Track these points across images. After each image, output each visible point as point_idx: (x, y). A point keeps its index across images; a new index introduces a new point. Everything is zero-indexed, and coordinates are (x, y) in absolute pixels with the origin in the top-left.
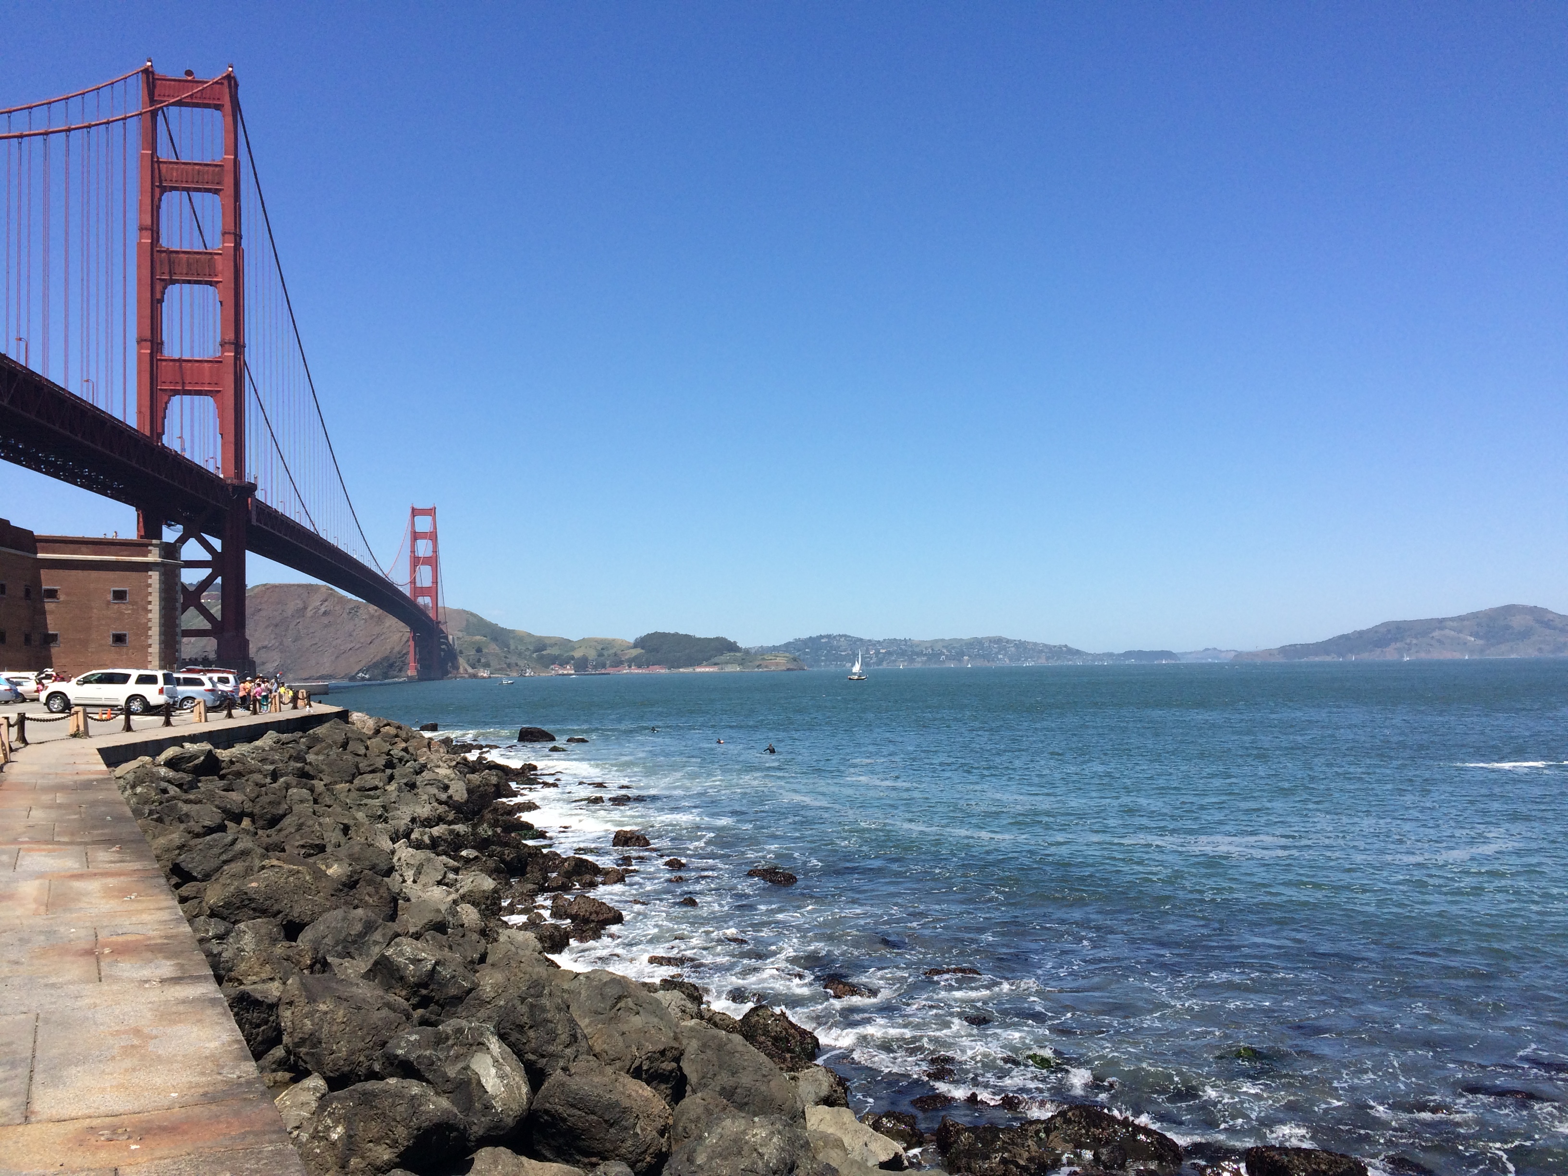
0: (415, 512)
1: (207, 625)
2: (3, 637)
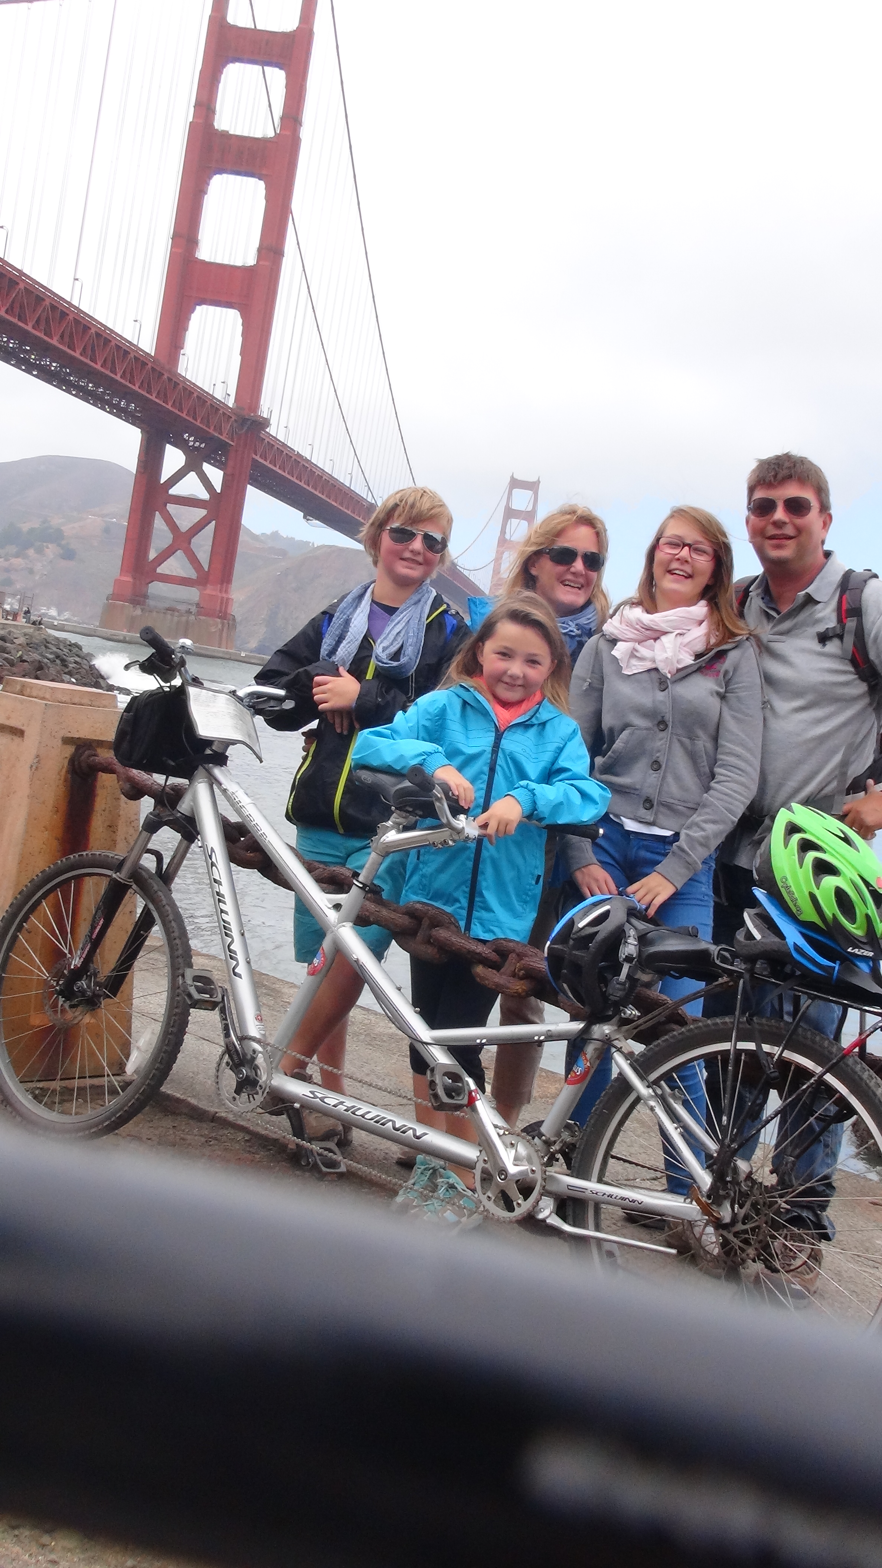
0: (515, 483)
1: (192, 574)
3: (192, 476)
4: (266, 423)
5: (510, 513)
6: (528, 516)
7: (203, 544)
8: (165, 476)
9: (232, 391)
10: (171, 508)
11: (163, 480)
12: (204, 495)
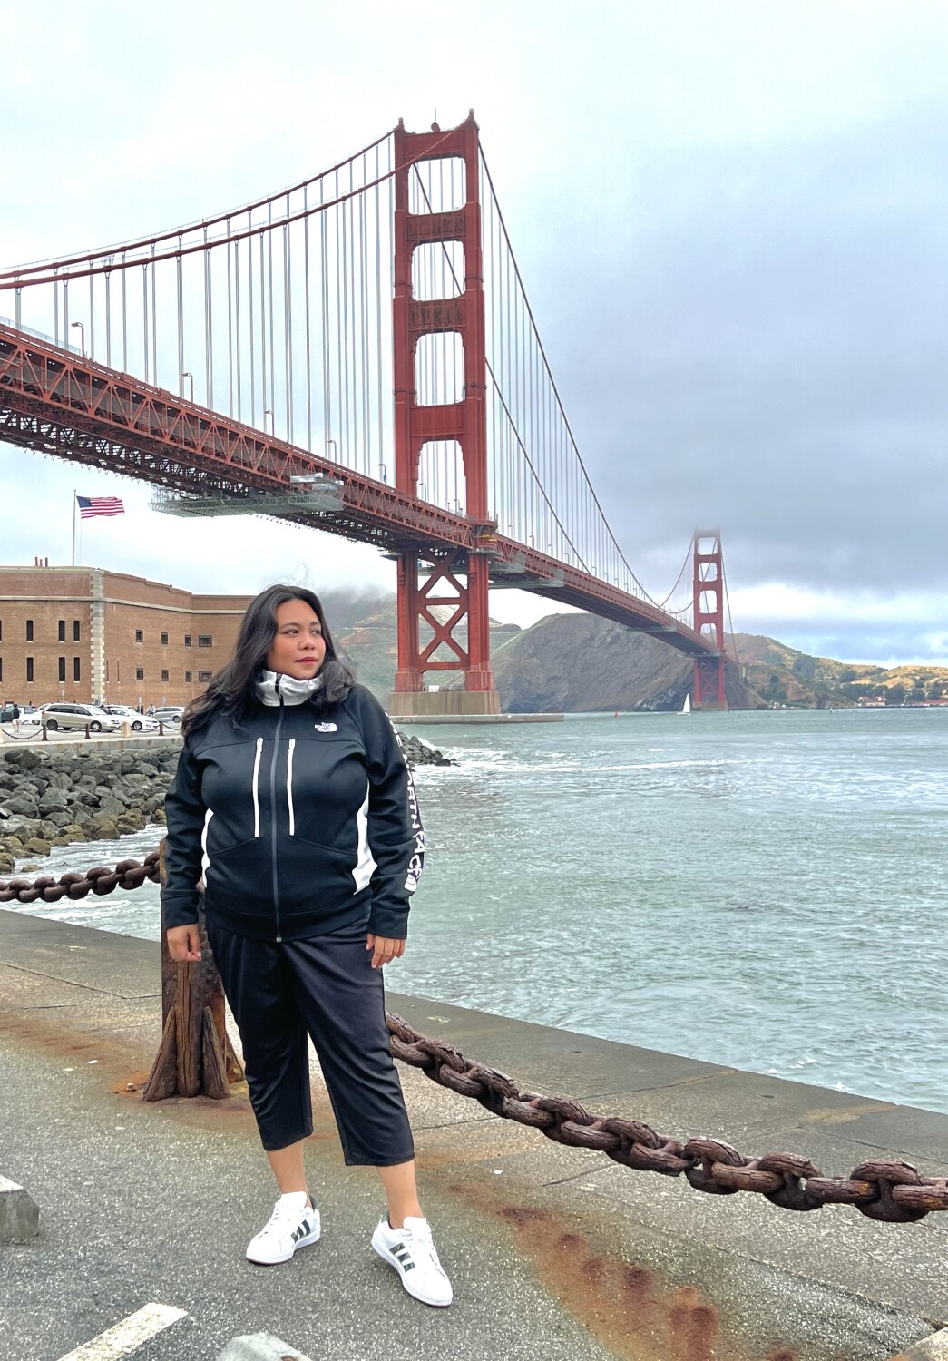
2: (165, 674)
4: (495, 525)
5: (699, 559)
6: (716, 559)
8: (420, 585)
10: (430, 608)
11: (419, 588)
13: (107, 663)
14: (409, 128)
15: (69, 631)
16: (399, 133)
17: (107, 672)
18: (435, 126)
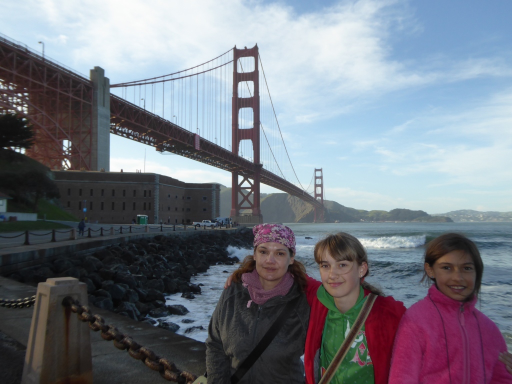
0: (316, 170)
1: (249, 206)
2: (176, 209)
3: (246, 181)
4: (262, 165)
5: (316, 178)
6: (321, 178)
7: (251, 198)
8: (239, 183)
9: (253, 159)
10: (242, 190)
11: (239, 184)
12: (250, 186)
13: (159, 205)
14: (238, 48)
15: (148, 194)
16: (235, 49)
17: (159, 208)
18: (246, 47)
